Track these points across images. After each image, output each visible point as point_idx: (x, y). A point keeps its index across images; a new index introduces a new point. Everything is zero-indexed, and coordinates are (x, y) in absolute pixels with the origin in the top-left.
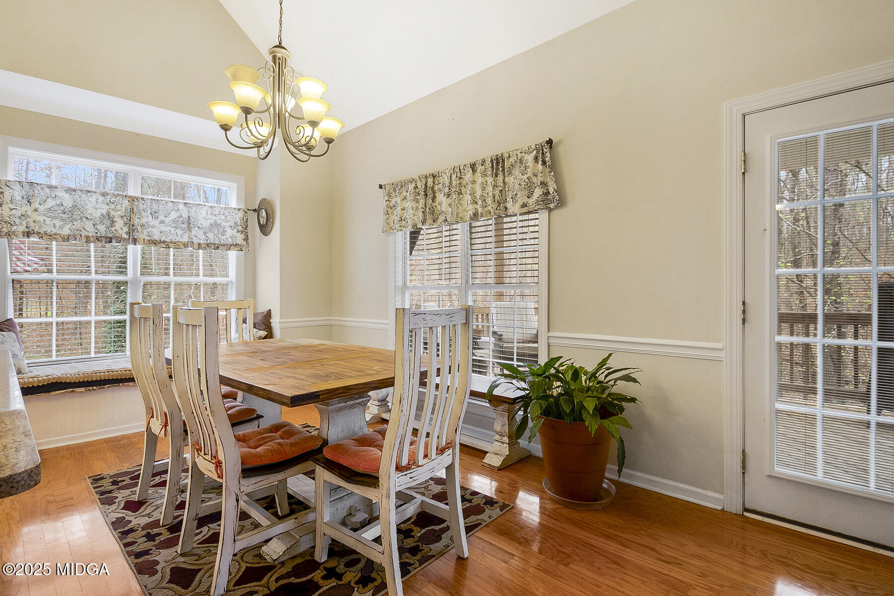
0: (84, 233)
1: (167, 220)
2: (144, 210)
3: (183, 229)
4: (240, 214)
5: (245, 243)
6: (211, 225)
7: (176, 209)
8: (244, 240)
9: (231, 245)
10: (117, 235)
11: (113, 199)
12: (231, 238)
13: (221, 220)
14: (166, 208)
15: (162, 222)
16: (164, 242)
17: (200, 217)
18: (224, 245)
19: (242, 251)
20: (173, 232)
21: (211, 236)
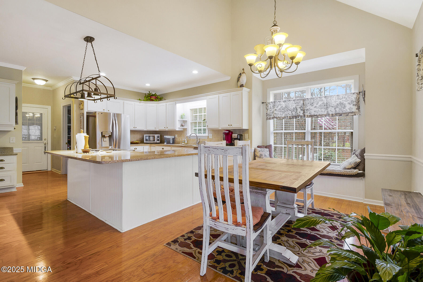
0: (289, 116)
1: (317, 106)
2: (308, 103)
3: (325, 108)
4: (355, 96)
5: (357, 111)
6: (337, 104)
7: (321, 100)
8: (357, 109)
9: (349, 113)
10: (298, 115)
11: (297, 101)
12: (349, 109)
13: (343, 101)
14: (317, 100)
15: (316, 107)
16: (316, 115)
17: (333, 101)
18: (345, 113)
19: (355, 115)
20: (320, 110)
21: (337, 110)
